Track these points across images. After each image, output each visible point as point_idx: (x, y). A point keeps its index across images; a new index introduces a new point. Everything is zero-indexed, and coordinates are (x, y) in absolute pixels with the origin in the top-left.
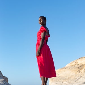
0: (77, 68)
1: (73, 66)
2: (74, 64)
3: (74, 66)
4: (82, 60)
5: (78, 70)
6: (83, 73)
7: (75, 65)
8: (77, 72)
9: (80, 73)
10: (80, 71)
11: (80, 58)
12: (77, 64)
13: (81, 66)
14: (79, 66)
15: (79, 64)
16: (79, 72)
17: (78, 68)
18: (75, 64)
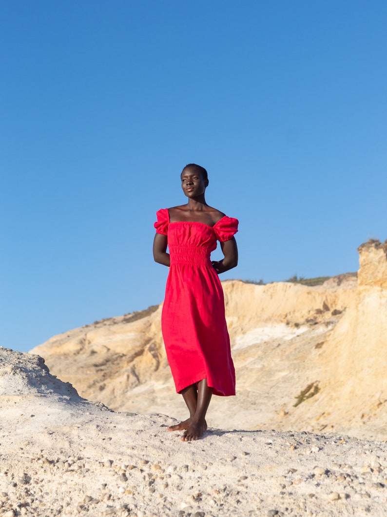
0: (88, 367)
1: (66, 355)
2: (72, 346)
3: (71, 360)
4: (114, 333)
5: (96, 378)
6: (118, 393)
7: (78, 353)
8: (90, 387)
9: (104, 392)
10: (106, 382)
11: (97, 323)
12: (88, 349)
13: (107, 361)
14: (98, 359)
15: (96, 349)
16: (102, 388)
17: (94, 369)
18: (79, 347)
